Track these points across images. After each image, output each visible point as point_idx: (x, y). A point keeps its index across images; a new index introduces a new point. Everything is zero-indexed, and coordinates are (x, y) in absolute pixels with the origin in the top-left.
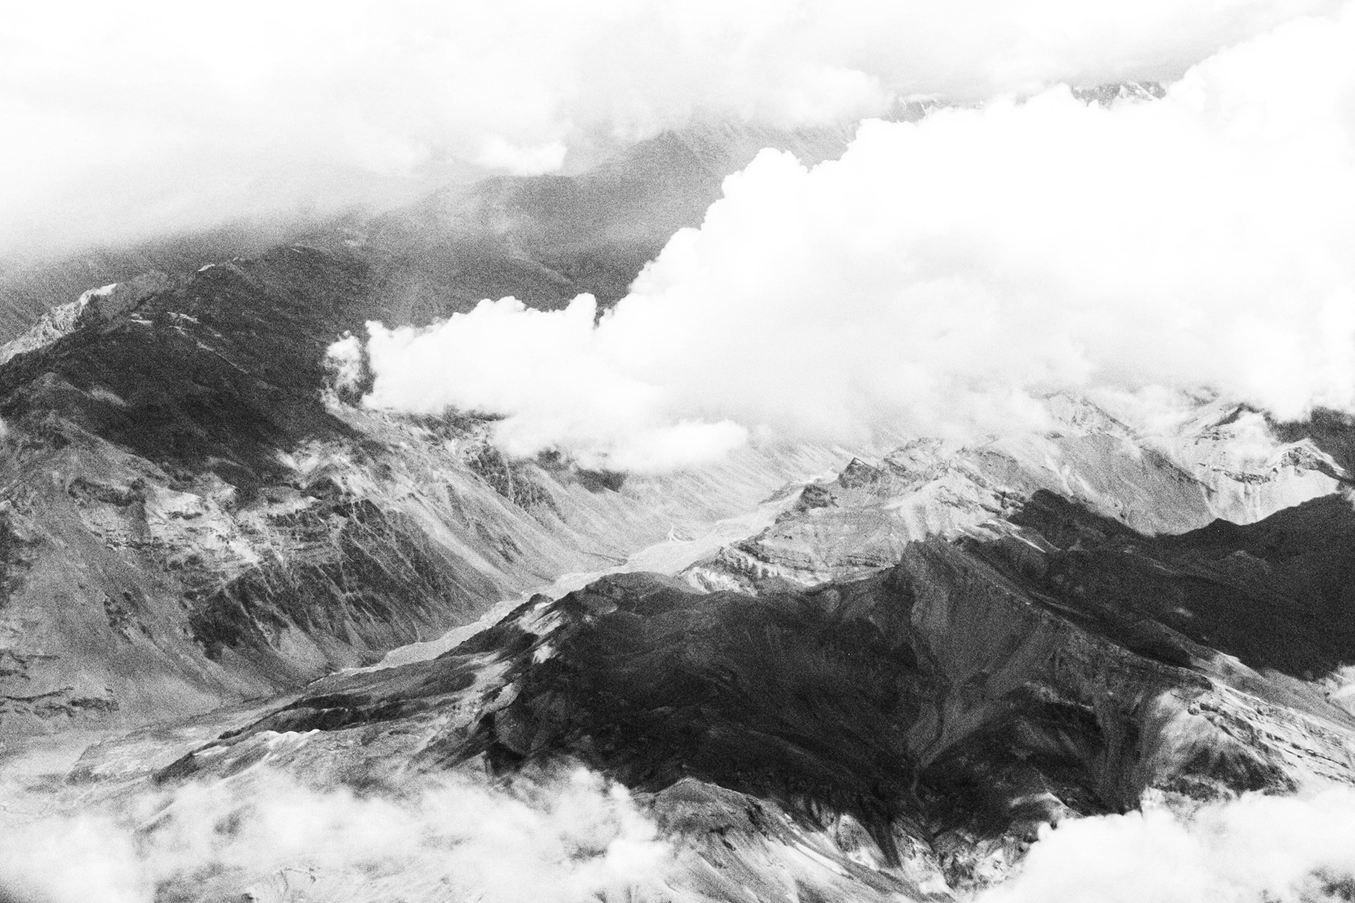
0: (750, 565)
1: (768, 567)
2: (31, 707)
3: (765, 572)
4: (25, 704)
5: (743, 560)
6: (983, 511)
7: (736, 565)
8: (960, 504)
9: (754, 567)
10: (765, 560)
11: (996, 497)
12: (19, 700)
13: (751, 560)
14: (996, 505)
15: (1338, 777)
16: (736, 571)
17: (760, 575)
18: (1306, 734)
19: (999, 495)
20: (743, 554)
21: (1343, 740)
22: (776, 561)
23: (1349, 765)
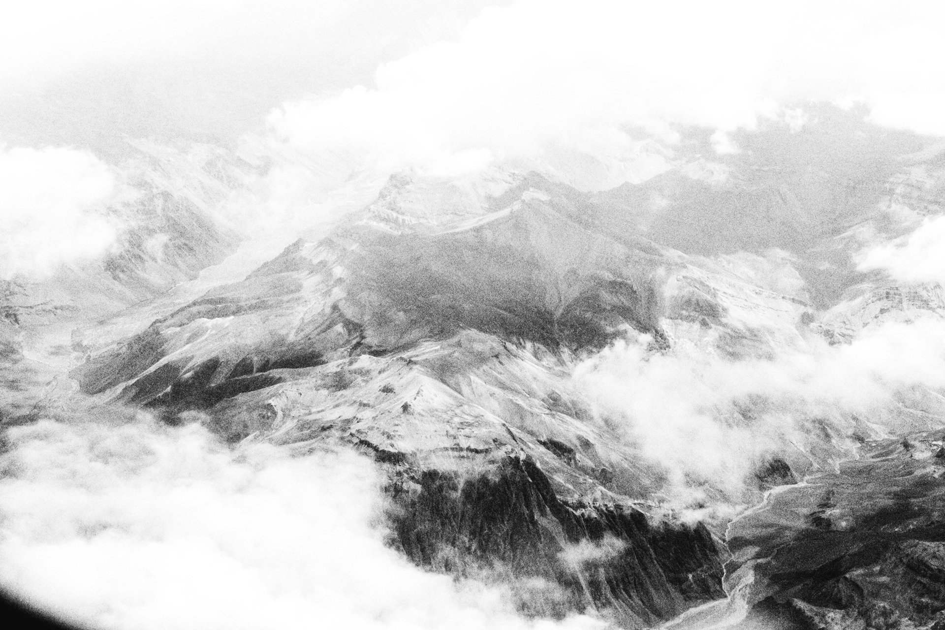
0: (395, 217)
1: (405, 217)
2: (33, 311)
3: (404, 220)
4: (30, 310)
5: (390, 215)
6: (504, 183)
7: (386, 217)
8: (493, 180)
9: (397, 218)
10: (403, 214)
11: (510, 176)
12: (27, 307)
13: (395, 215)
14: (510, 179)
15: (743, 306)
16: (386, 220)
17: (401, 222)
18: (728, 287)
19: (511, 174)
20: (389, 211)
21: (744, 289)
22: (408, 214)
23: (748, 300)
